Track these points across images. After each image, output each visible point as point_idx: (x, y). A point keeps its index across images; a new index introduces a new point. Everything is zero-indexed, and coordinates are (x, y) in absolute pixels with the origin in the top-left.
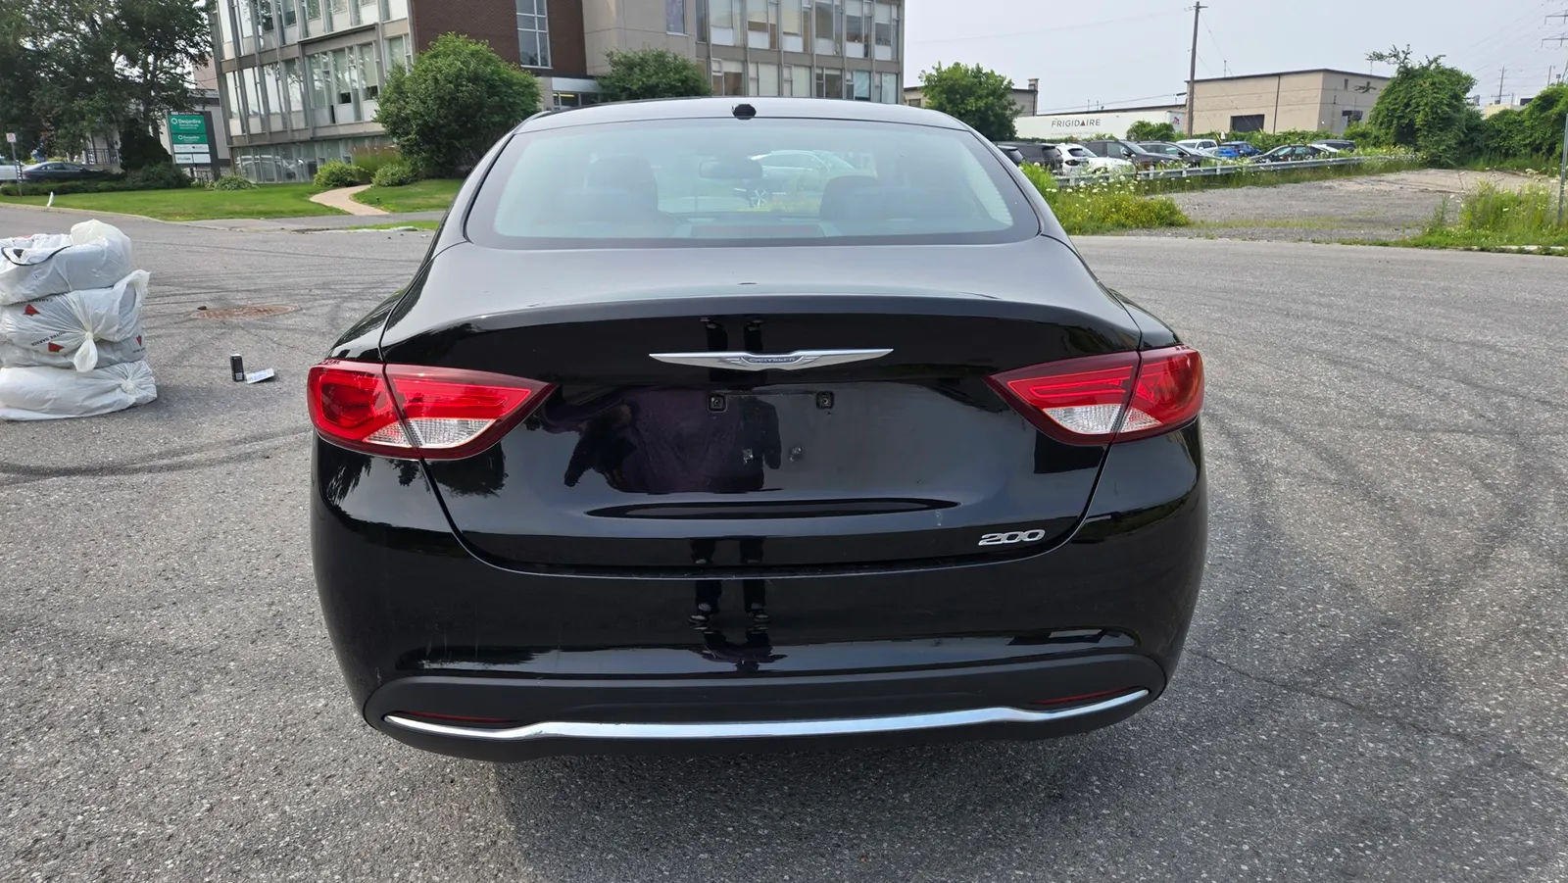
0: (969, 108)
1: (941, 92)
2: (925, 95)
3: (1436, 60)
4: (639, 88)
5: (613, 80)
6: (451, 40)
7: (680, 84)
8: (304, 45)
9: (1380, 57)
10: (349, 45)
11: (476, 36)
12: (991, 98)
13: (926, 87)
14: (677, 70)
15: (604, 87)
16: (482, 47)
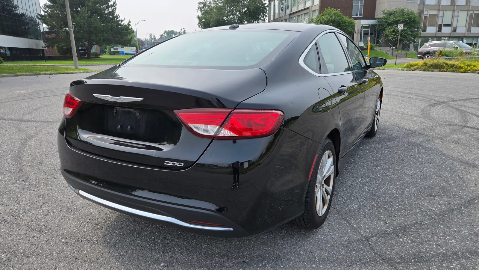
4: (391, 22)
5: (383, 19)
6: (328, 10)
7: (408, 20)
8: (290, 14)
10: (302, 14)
11: (336, 8)
14: (408, 14)
15: (379, 22)
16: (338, 12)
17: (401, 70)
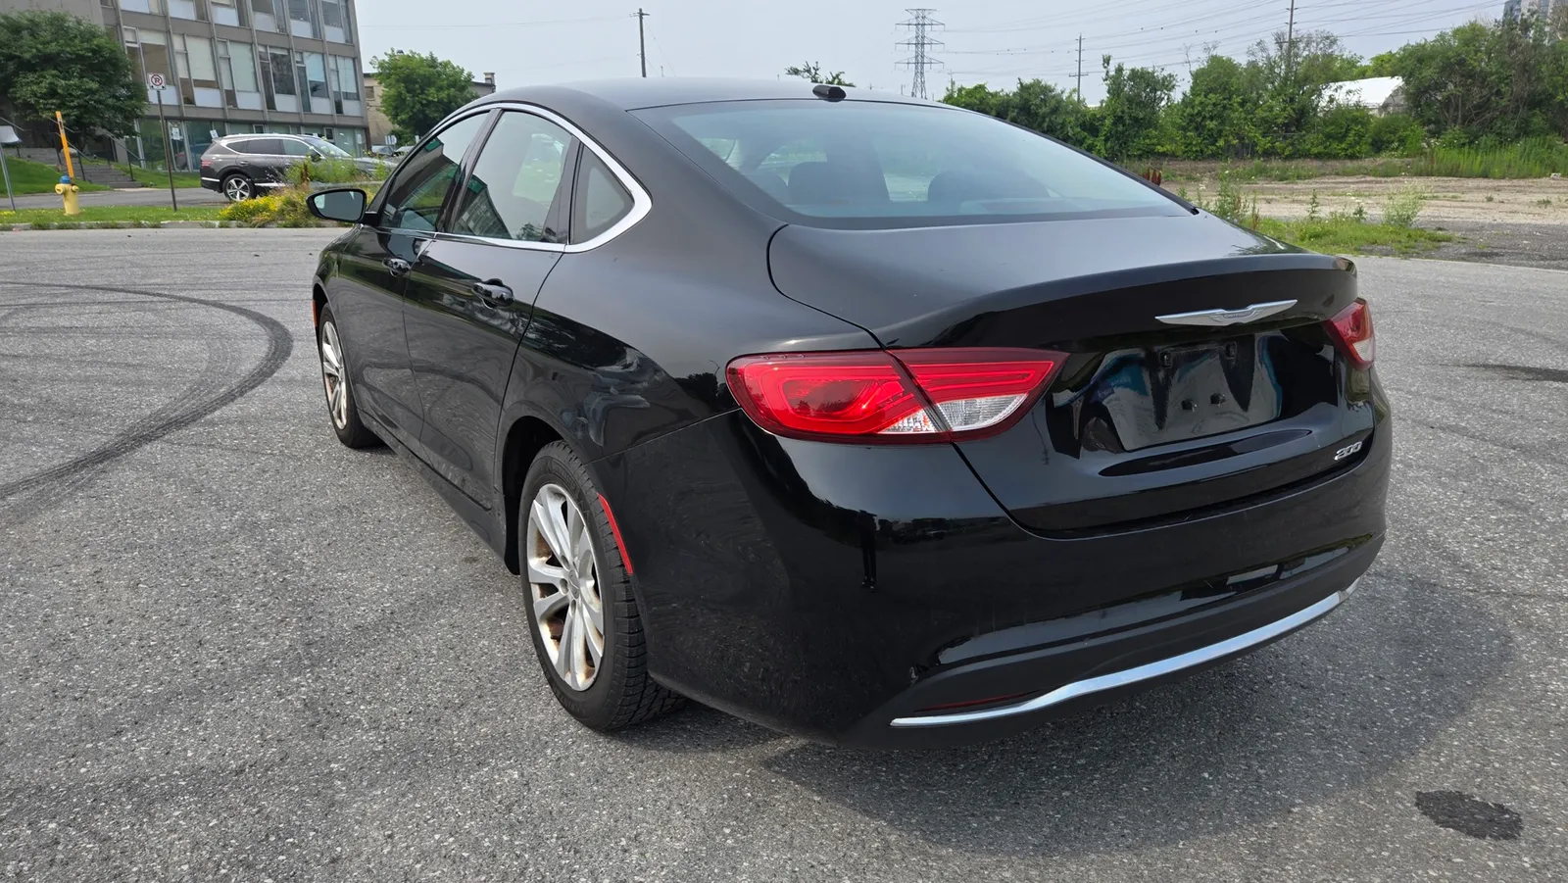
0: (430, 98)
1: (398, 81)
2: (380, 83)
3: (837, 76)
4: (32, 58)
9: (796, 72)
12: (453, 90)
13: (380, 74)
14: (84, 37)
17: (221, 227)
